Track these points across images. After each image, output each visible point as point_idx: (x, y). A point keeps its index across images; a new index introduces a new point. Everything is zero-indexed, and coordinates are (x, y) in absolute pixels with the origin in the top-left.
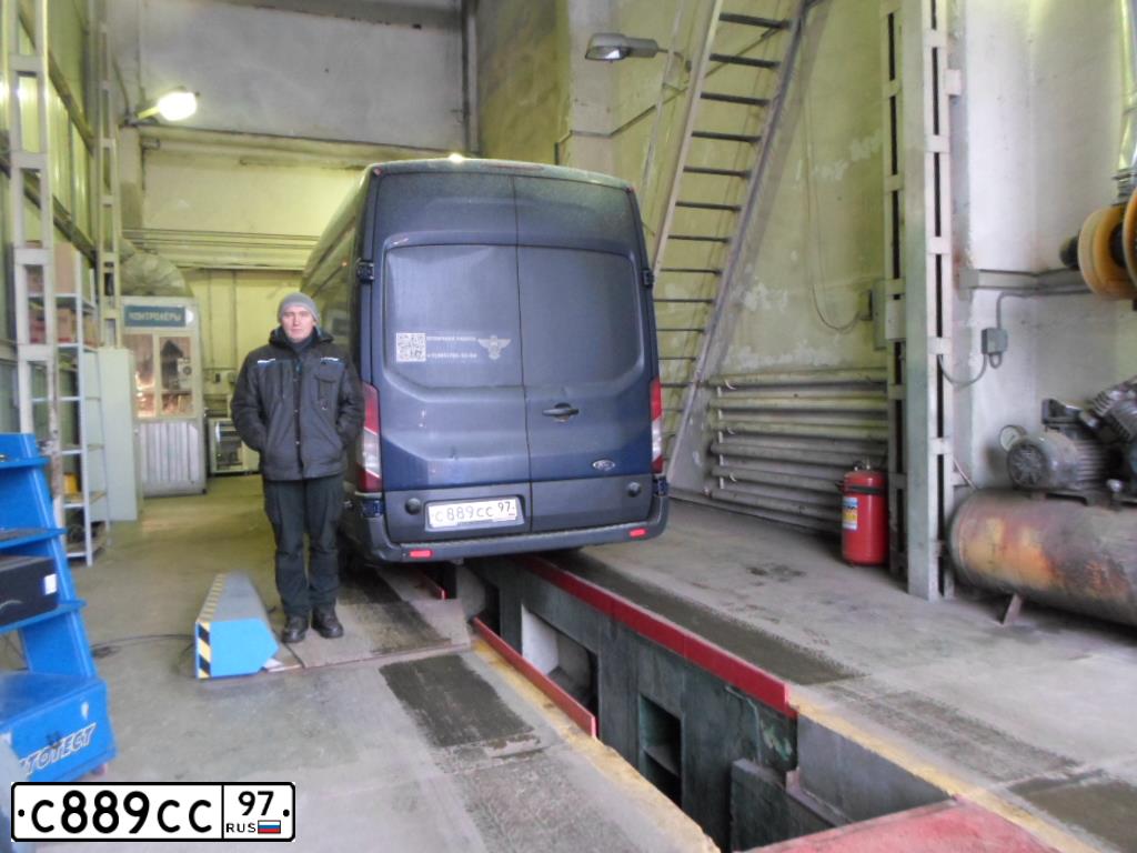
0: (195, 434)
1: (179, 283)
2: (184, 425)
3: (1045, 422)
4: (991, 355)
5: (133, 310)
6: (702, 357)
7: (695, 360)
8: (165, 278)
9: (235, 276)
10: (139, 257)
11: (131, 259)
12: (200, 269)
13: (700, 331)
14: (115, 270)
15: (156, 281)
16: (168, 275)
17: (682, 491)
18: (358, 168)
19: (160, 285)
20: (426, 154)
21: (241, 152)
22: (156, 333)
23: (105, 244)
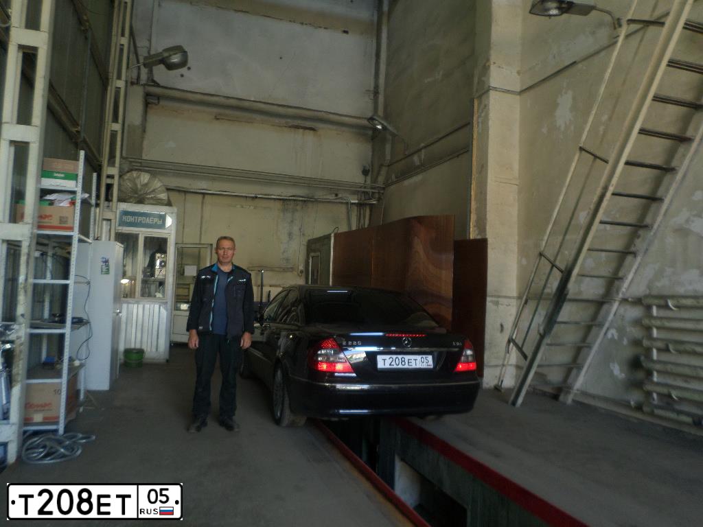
0: (164, 313)
5: (126, 213)
6: (630, 277)
7: (621, 279)
8: (154, 191)
9: (204, 198)
10: (135, 174)
11: (128, 175)
12: (179, 191)
13: (626, 253)
14: (116, 182)
15: (147, 194)
16: (156, 189)
17: (593, 397)
18: (297, 127)
19: (148, 196)
20: (346, 120)
21: (215, 110)
22: (143, 233)
23: (109, 160)
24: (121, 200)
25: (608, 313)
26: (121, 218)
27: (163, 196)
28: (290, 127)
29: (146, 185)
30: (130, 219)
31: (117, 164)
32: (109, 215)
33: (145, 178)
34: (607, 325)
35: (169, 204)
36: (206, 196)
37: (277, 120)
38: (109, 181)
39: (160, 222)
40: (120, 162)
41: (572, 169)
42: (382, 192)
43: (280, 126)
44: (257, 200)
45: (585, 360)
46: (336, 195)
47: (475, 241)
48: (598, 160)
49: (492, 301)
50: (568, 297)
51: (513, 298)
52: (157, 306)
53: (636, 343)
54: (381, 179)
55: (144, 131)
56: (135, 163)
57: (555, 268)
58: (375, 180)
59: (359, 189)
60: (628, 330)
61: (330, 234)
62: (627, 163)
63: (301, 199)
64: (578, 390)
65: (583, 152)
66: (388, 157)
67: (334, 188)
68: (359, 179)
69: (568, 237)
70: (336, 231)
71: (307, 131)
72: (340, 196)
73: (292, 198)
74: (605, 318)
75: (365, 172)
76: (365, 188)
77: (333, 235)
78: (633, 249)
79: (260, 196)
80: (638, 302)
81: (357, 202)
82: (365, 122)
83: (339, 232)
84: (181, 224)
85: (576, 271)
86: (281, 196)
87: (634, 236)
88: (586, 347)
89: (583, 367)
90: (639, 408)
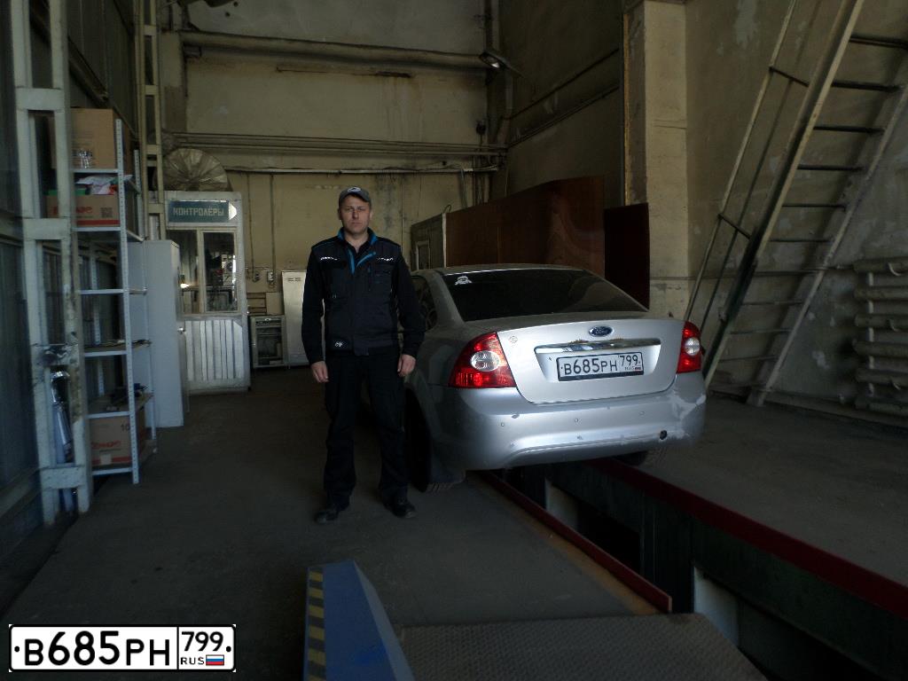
0: (240, 331)
5: (177, 204)
6: (838, 239)
7: (827, 242)
8: (208, 173)
9: (272, 179)
10: (182, 152)
11: (174, 153)
12: (239, 172)
13: (833, 207)
14: (159, 163)
15: (200, 177)
16: (211, 170)
17: (792, 395)
18: (386, 74)
19: (203, 180)
20: (451, 59)
21: (277, 60)
22: (201, 229)
23: (148, 136)
24: (168, 187)
25: (809, 287)
26: (171, 211)
27: (222, 178)
28: (376, 75)
29: (199, 165)
30: (183, 212)
31: (158, 141)
32: (155, 208)
33: (195, 157)
34: (808, 303)
35: (229, 189)
36: (276, 177)
37: (358, 68)
38: (151, 164)
39: (222, 214)
40: (162, 137)
41: (759, 99)
42: (504, 154)
43: (363, 75)
44: (341, 177)
45: (780, 351)
46: (444, 163)
47: (632, 207)
48: (794, 83)
49: (657, 285)
50: (757, 270)
51: (685, 278)
52: (229, 322)
53: (847, 323)
54: (501, 138)
55: (187, 96)
56: (180, 139)
57: (739, 234)
58: (493, 140)
59: (474, 153)
60: (836, 306)
61: (441, 215)
62: (835, 84)
63: (398, 171)
64: (771, 388)
65: (775, 74)
66: (509, 107)
67: (442, 154)
68: (472, 139)
69: (754, 193)
70: (447, 210)
71: (400, 79)
72: (449, 164)
73: (387, 171)
74: (806, 294)
75: (480, 130)
76: (481, 150)
77: (444, 215)
78: (842, 201)
79: (346, 171)
80: (848, 269)
81: (472, 170)
82: (476, 61)
83: (452, 210)
84: (247, 213)
85: (767, 236)
86: (371, 169)
87: (842, 184)
88: (781, 333)
89: (777, 359)
90: (850, 404)
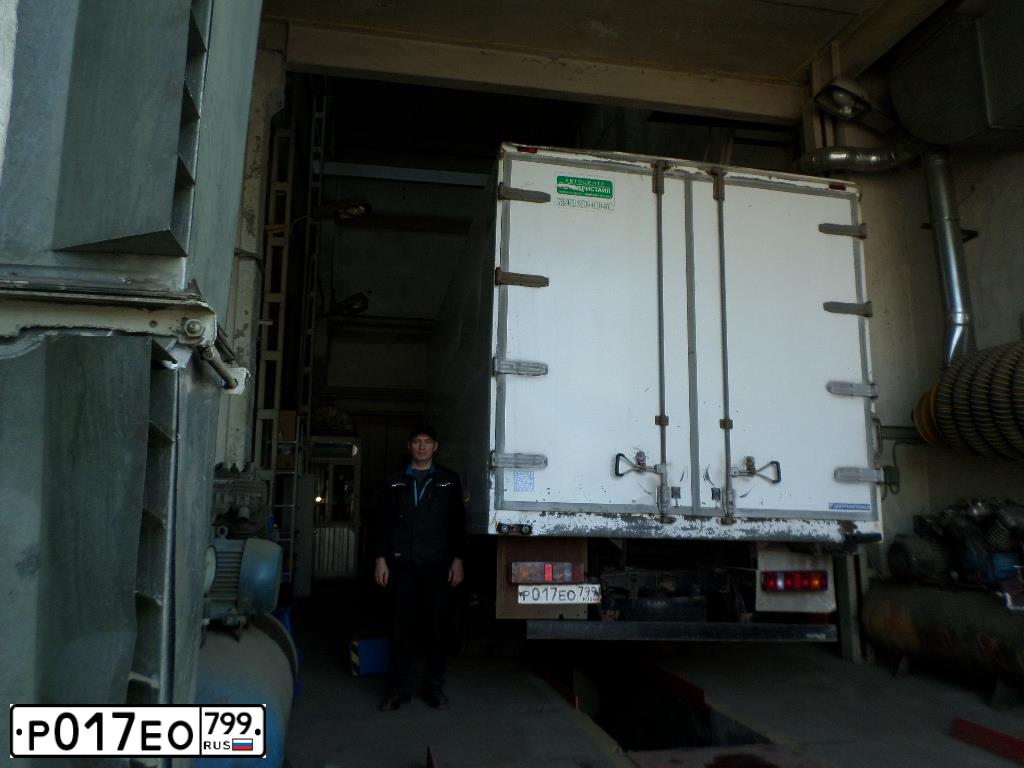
0: (352, 535)
1: (349, 427)
2: (346, 530)
3: (916, 531)
4: (890, 485)
8: (341, 423)
10: (324, 409)
11: (319, 410)
12: (365, 415)
14: (308, 417)
15: (335, 426)
19: (336, 429)
21: (398, 331)
22: (332, 462)
23: (303, 400)
26: (314, 450)
29: (335, 418)
30: (322, 450)
33: (333, 411)
35: (354, 435)
38: (303, 418)
39: (348, 452)
55: (329, 360)
84: (366, 450)
